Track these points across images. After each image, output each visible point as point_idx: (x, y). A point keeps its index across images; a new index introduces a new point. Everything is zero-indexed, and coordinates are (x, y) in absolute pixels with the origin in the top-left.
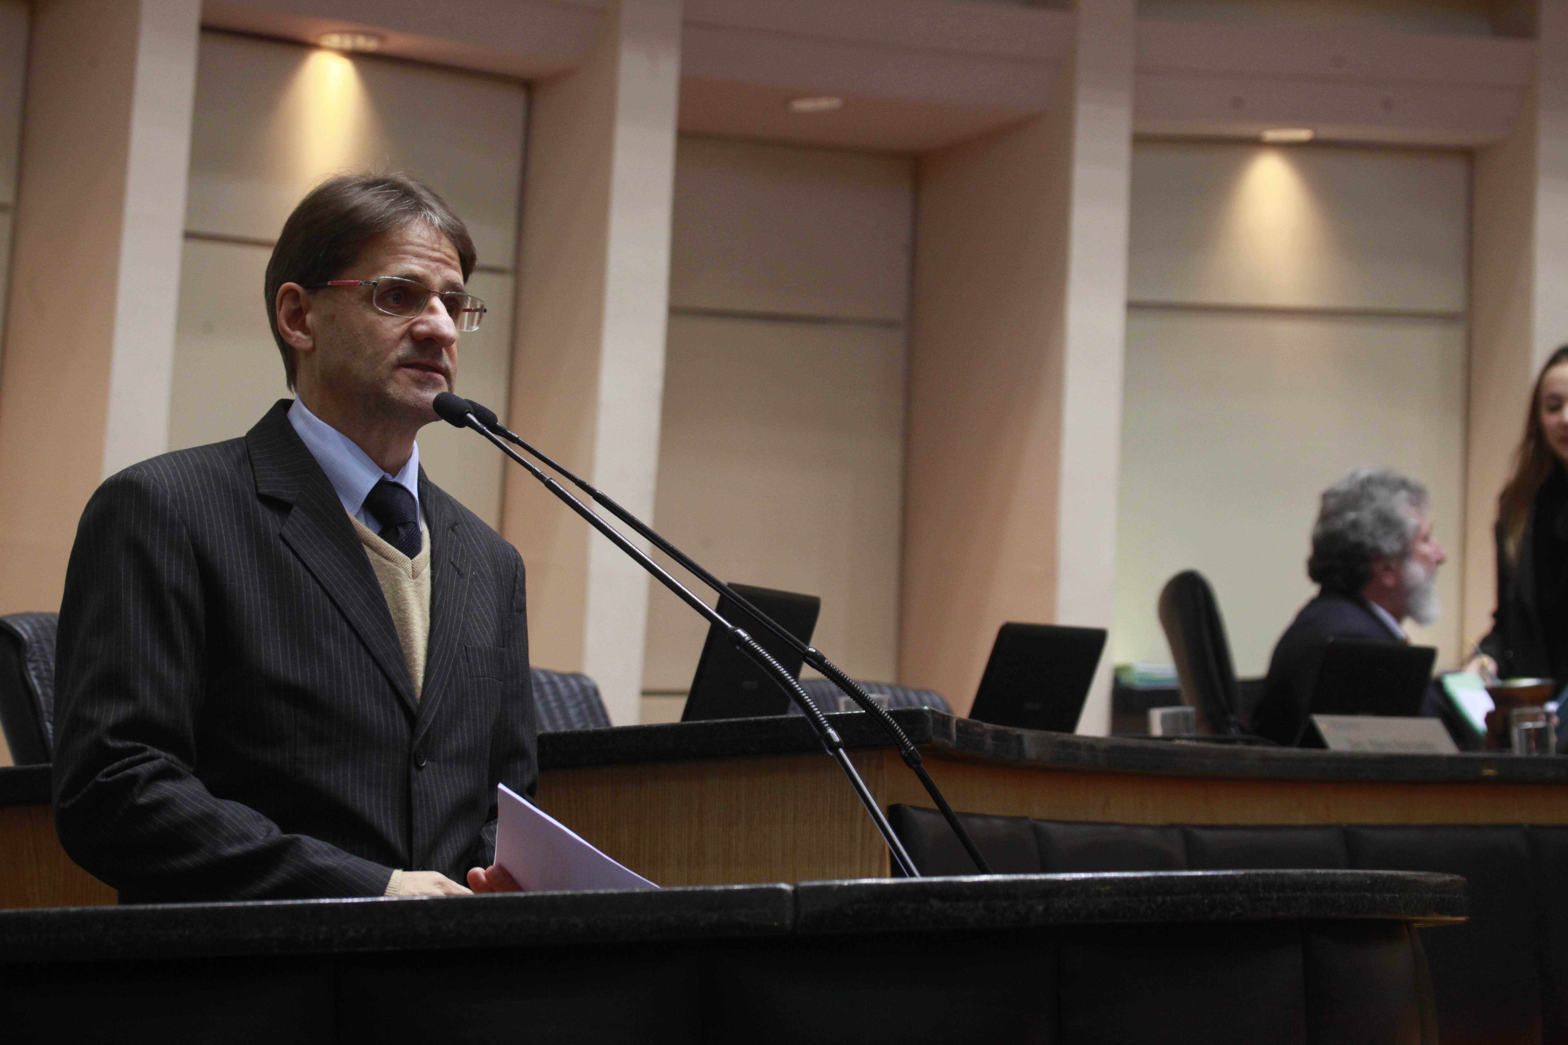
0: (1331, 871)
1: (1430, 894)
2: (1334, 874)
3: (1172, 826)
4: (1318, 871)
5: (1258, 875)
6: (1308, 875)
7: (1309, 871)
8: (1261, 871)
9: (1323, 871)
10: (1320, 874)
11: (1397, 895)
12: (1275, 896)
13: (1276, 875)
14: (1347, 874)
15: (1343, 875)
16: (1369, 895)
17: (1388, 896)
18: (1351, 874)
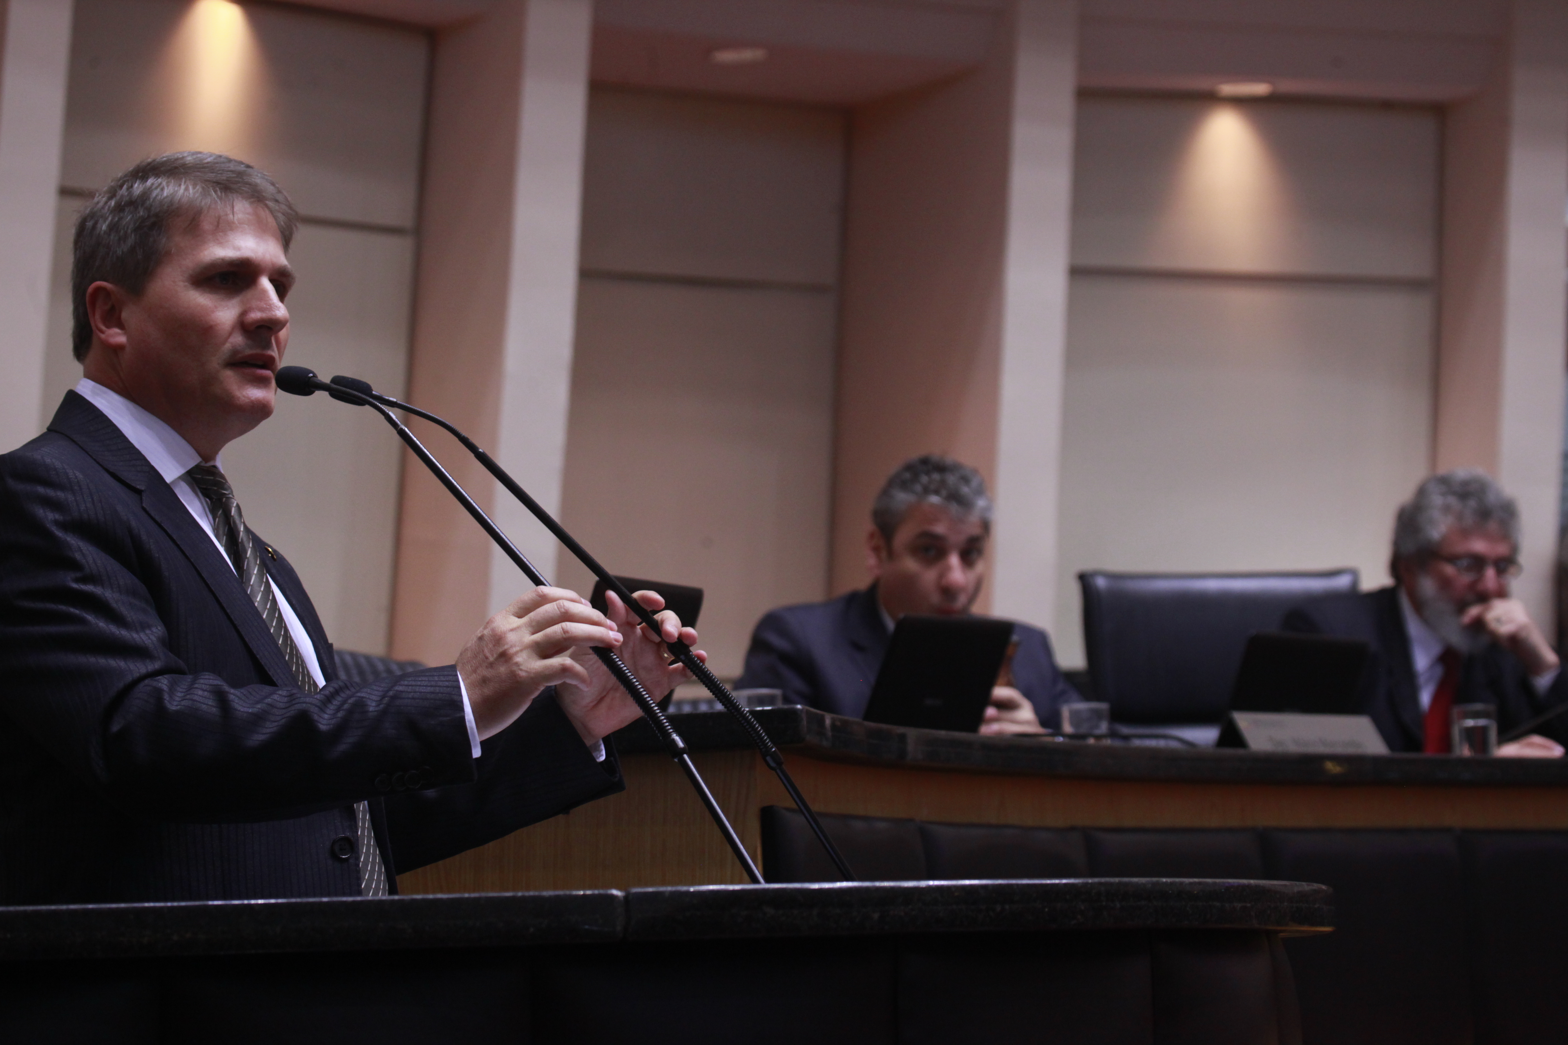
0: (1177, 880)
1: (1286, 904)
2: (1181, 883)
3: (1073, 829)
4: (1164, 880)
5: (1100, 884)
6: (1154, 884)
7: (1155, 879)
8: (1103, 880)
9: (1169, 880)
10: (1166, 883)
11: (1249, 905)
12: (1118, 905)
13: (1120, 883)
14: (1195, 883)
15: (1191, 884)
16: (1218, 904)
17: (1238, 905)
18: (1200, 883)
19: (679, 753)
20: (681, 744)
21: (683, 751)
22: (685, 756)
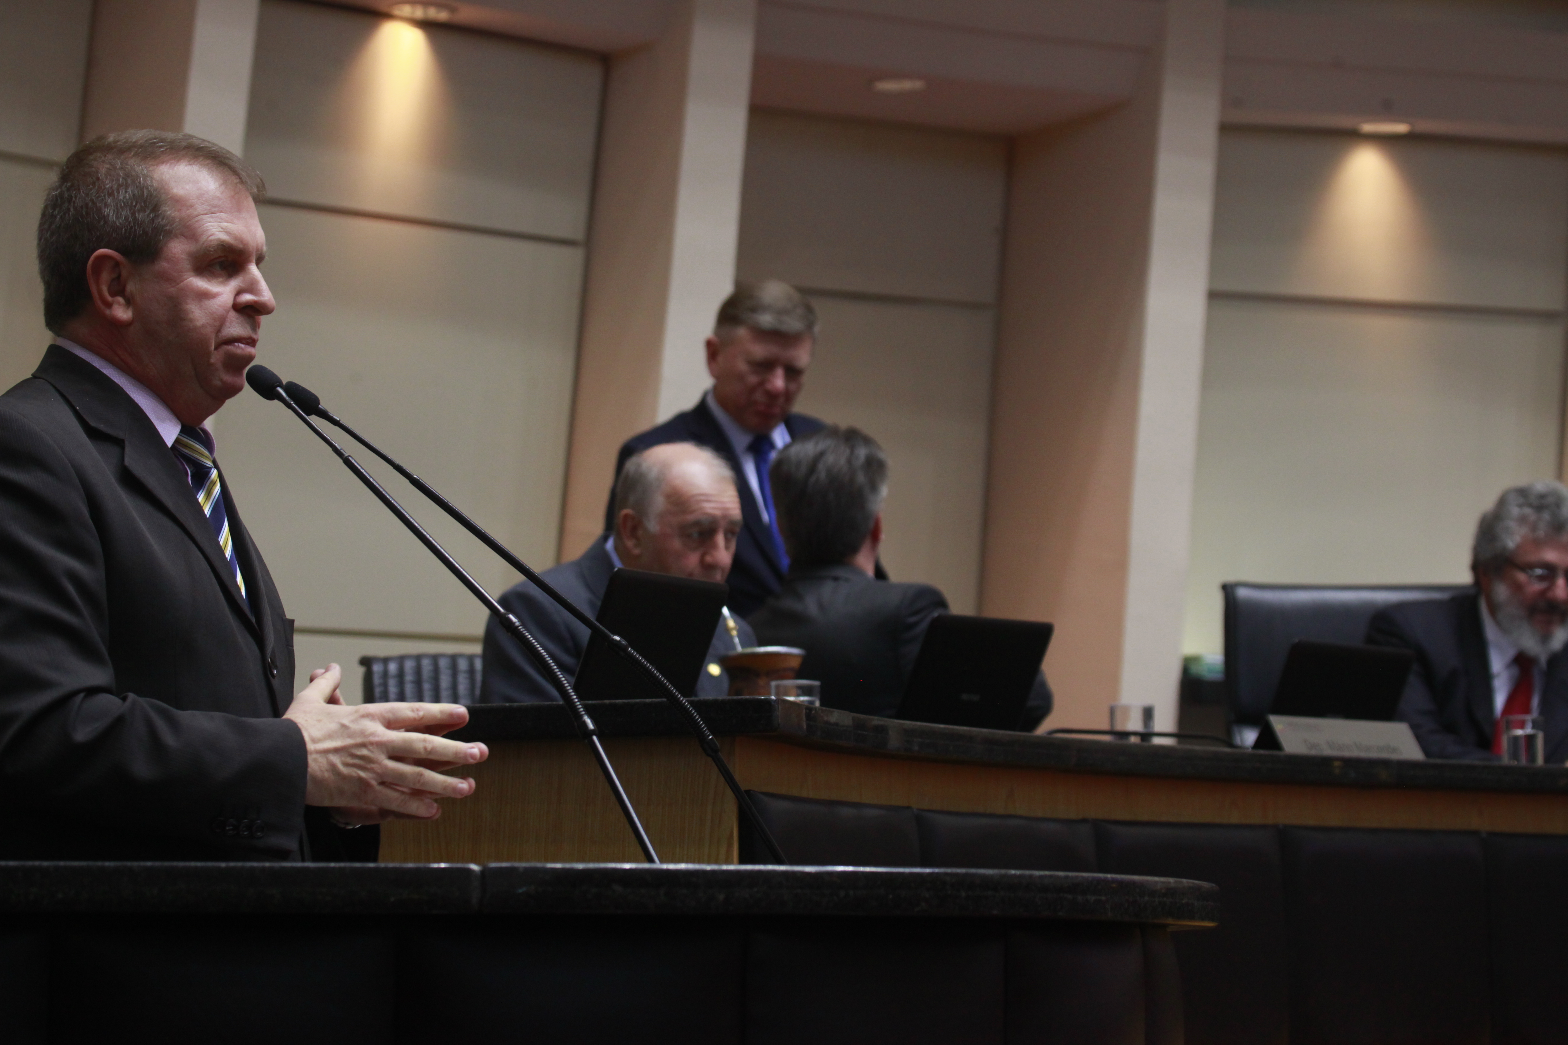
0: (1027, 872)
1: (1146, 898)
2: (1031, 876)
4: (1013, 872)
5: (946, 874)
6: (1002, 876)
7: (1003, 871)
8: (949, 870)
9: (1018, 872)
10: (1015, 875)
11: (1103, 898)
13: (966, 874)
14: (1046, 876)
15: (1041, 877)
16: (1070, 897)
17: (1092, 898)
18: (1051, 876)
19: (588, 734)
20: (591, 726)
21: (593, 732)
22: (595, 738)
